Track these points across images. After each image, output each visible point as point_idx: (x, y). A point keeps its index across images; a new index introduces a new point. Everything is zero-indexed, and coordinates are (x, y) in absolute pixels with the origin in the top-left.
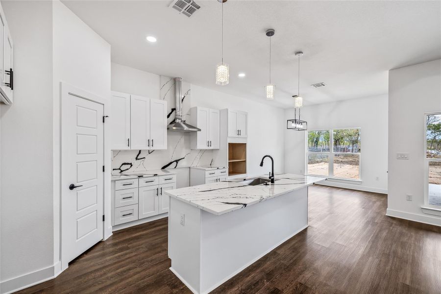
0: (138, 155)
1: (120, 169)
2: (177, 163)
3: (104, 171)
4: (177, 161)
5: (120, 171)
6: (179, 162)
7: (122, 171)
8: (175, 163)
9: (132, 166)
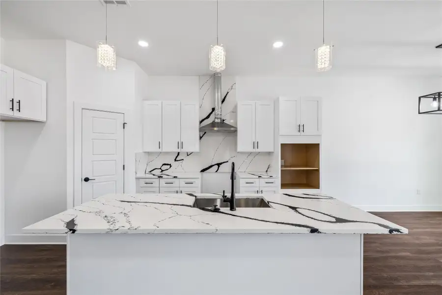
0: (177, 157)
1: (160, 169)
2: (219, 167)
3: (124, 169)
4: (219, 165)
5: (161, 171)
6: (221, 166)
7: (162, 171)
8: (217, 166)
9: (171, 166)
